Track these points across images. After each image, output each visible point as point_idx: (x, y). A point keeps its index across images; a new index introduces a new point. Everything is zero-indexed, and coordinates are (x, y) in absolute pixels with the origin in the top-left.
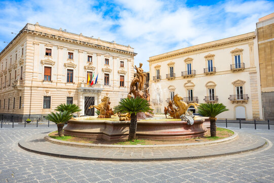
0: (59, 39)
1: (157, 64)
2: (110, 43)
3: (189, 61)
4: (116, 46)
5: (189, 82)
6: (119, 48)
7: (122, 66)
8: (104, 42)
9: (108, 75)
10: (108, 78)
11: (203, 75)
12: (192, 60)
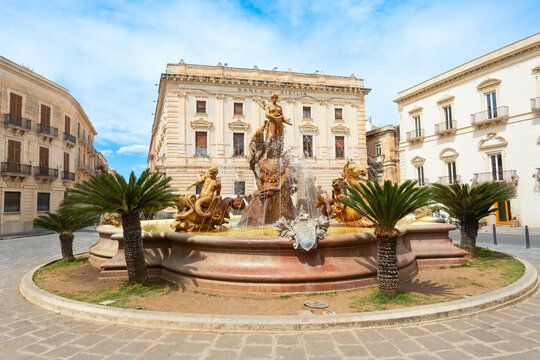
0: (217, 82)
1: (415, 104)
2: (311, 76)
3: (491, 86)
4: (323, 79)
5: (492, 135)
6: (330, 82)
7: (338, 117)
8: (299, 75)
9: (310, 137)
10: (310, 144)
11: (531, 116)
12: (497, 83)
